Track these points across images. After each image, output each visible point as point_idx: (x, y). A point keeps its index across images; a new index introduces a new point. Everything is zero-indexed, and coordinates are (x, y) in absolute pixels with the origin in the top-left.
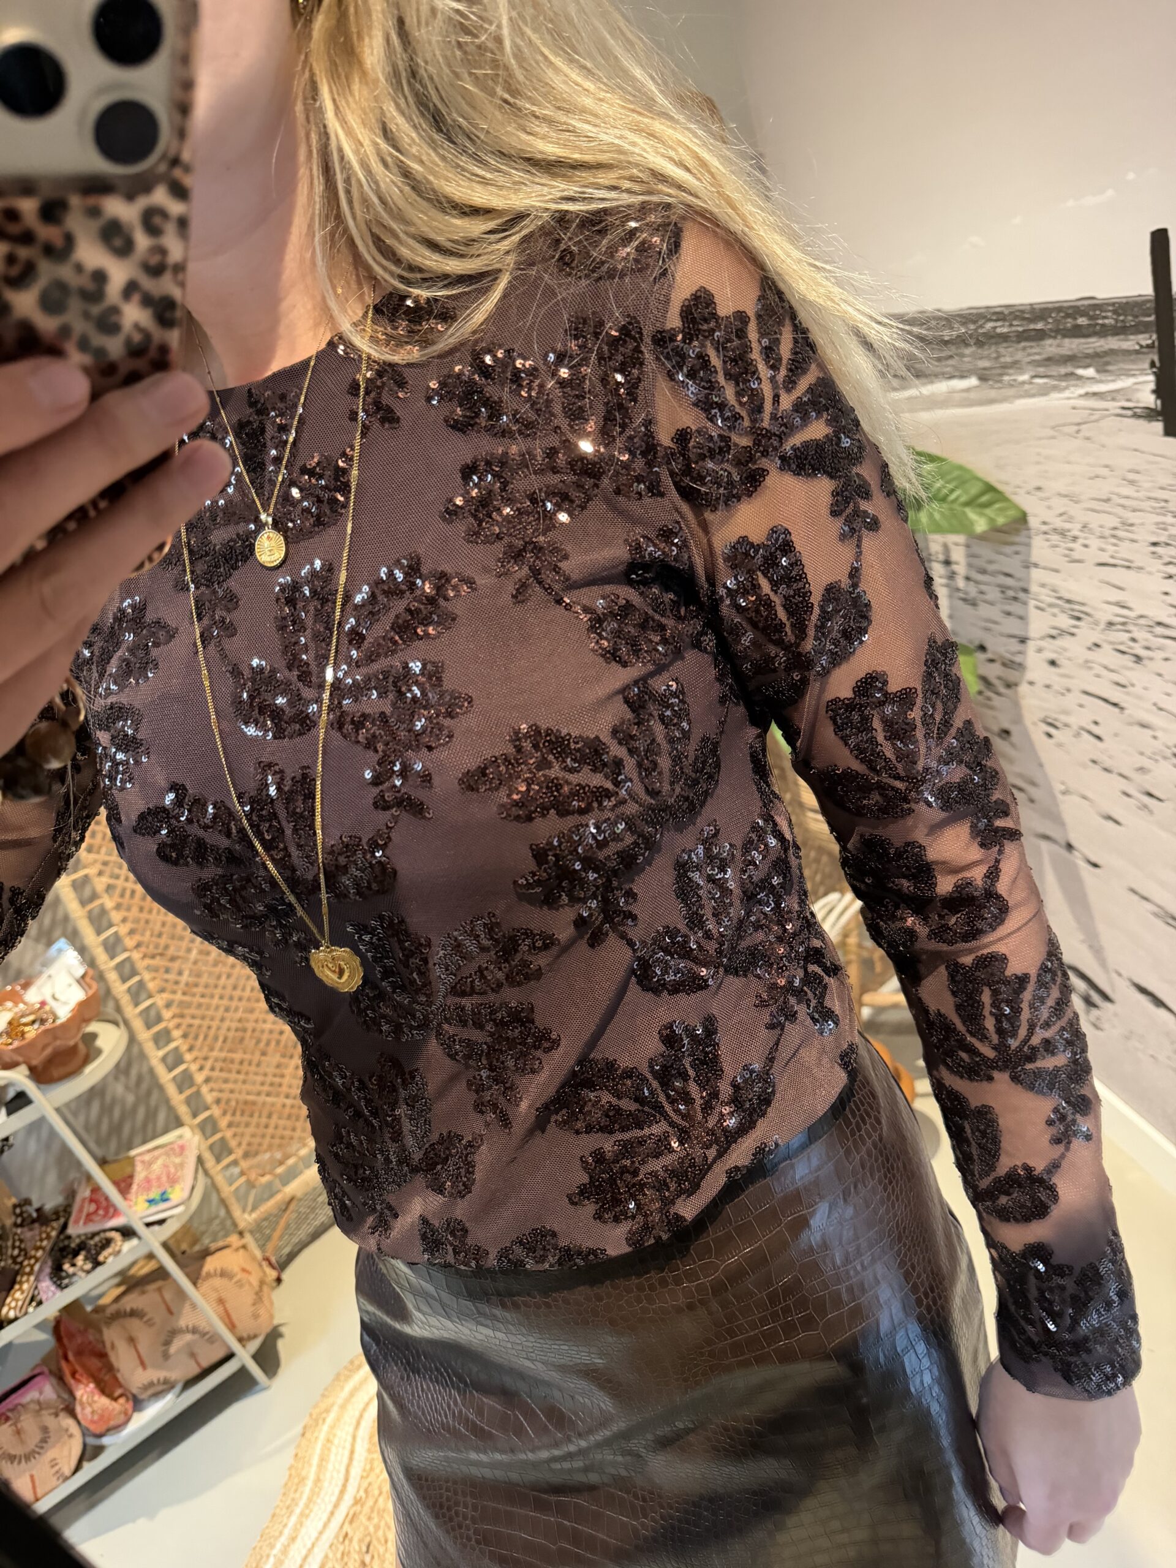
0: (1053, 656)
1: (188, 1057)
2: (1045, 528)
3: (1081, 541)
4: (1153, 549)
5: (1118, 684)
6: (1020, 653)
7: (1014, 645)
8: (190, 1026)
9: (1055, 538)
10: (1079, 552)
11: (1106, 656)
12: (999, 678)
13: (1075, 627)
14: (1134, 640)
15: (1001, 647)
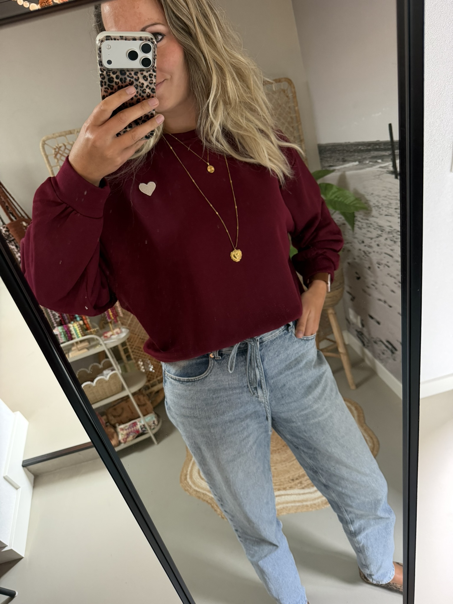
0: (377, 243)
2: (374, 205)
3: (381, 209)
4: (396, 210)
5: (392, 250)
7: (369, 240)
9: (376, 208)
10: (382, 212)
11: (389, 242)
12: (367, 251)
13: (382, 234)
14: (394, 236)
15: (367, 241)
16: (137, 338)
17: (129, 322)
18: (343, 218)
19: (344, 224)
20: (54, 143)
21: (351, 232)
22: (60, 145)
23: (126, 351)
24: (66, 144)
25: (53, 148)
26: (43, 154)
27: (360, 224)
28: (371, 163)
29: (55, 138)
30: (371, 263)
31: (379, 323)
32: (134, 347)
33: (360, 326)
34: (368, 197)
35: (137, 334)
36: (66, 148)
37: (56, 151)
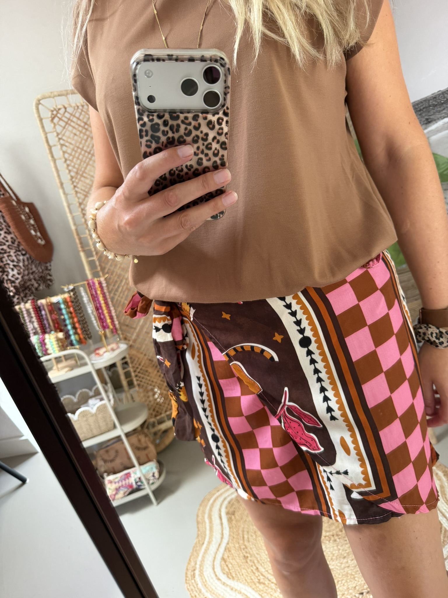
1: (130, 365)
8: (133, 354)
16: (143, 358)
17: (133, 337)
20: (52, 103)
22: (59, 107)
23: (128, 375)
24: (66, 106)
25: (49, 109)
26: (36, 115)
29: (53, 97)
32: (138, 370)
35: (144, 354)
36: (66, 111)
37: (53, 114)
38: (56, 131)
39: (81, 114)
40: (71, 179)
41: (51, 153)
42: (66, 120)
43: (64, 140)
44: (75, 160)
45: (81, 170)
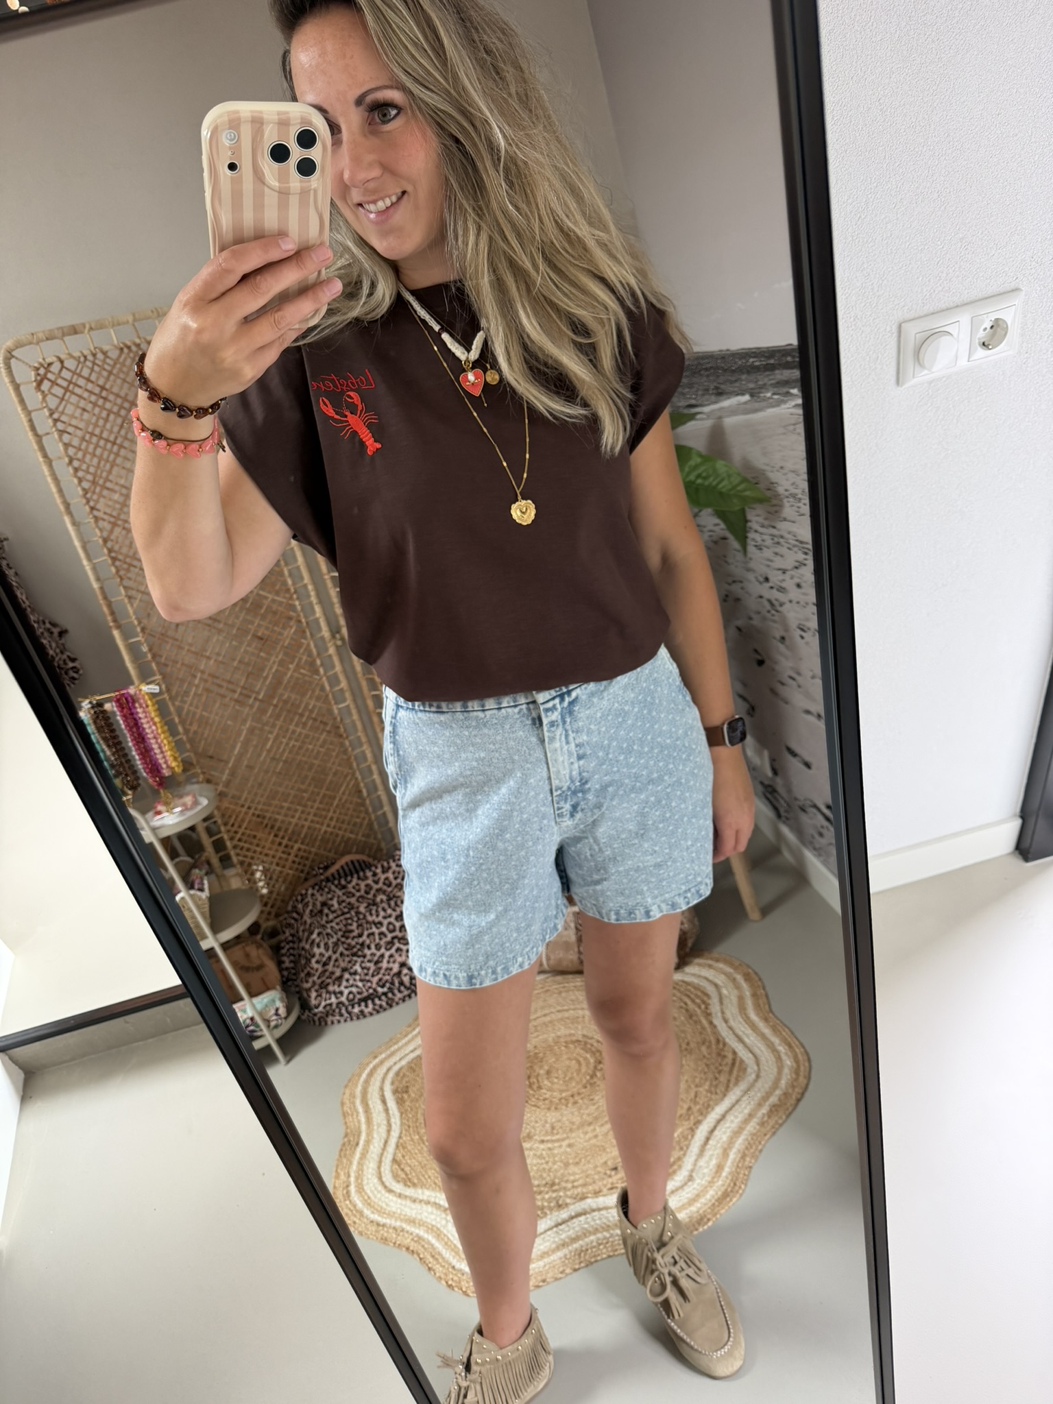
0: (797, 580)
1: (223, 829)
2: (787, 493)
6: (784, 580)
7: (781, 577)
8: (227, 809)
9: (791, 500)
12: (777, 600)
13: (805, 560)
15: (775, 578)
16: (246, 813)
17: (225, 777)
18: (723, 526)
19: (725, 538)
20: (35, 354)
21: (740, 556)
22: (49, 360)
23: (219, 845)
24: (63, 357)
25: (31, 367)
26: (7, 380)
27: (758, 537)
28: (776, 397)
29: (38, 343)
30: (787, 629)
31: (808, 765)
32: (238, 836)
33: (769, 773)
34: (774, 476)
35: (246, 806)
36: (63, 367)
37: (39, 375)
38: (47, 406)
39: (92, 370)
40: (85, 496)
41: (42, 448)
42: (65, 384)
43: (64, 422)
44: (88, 457)
45: (101, 477)
